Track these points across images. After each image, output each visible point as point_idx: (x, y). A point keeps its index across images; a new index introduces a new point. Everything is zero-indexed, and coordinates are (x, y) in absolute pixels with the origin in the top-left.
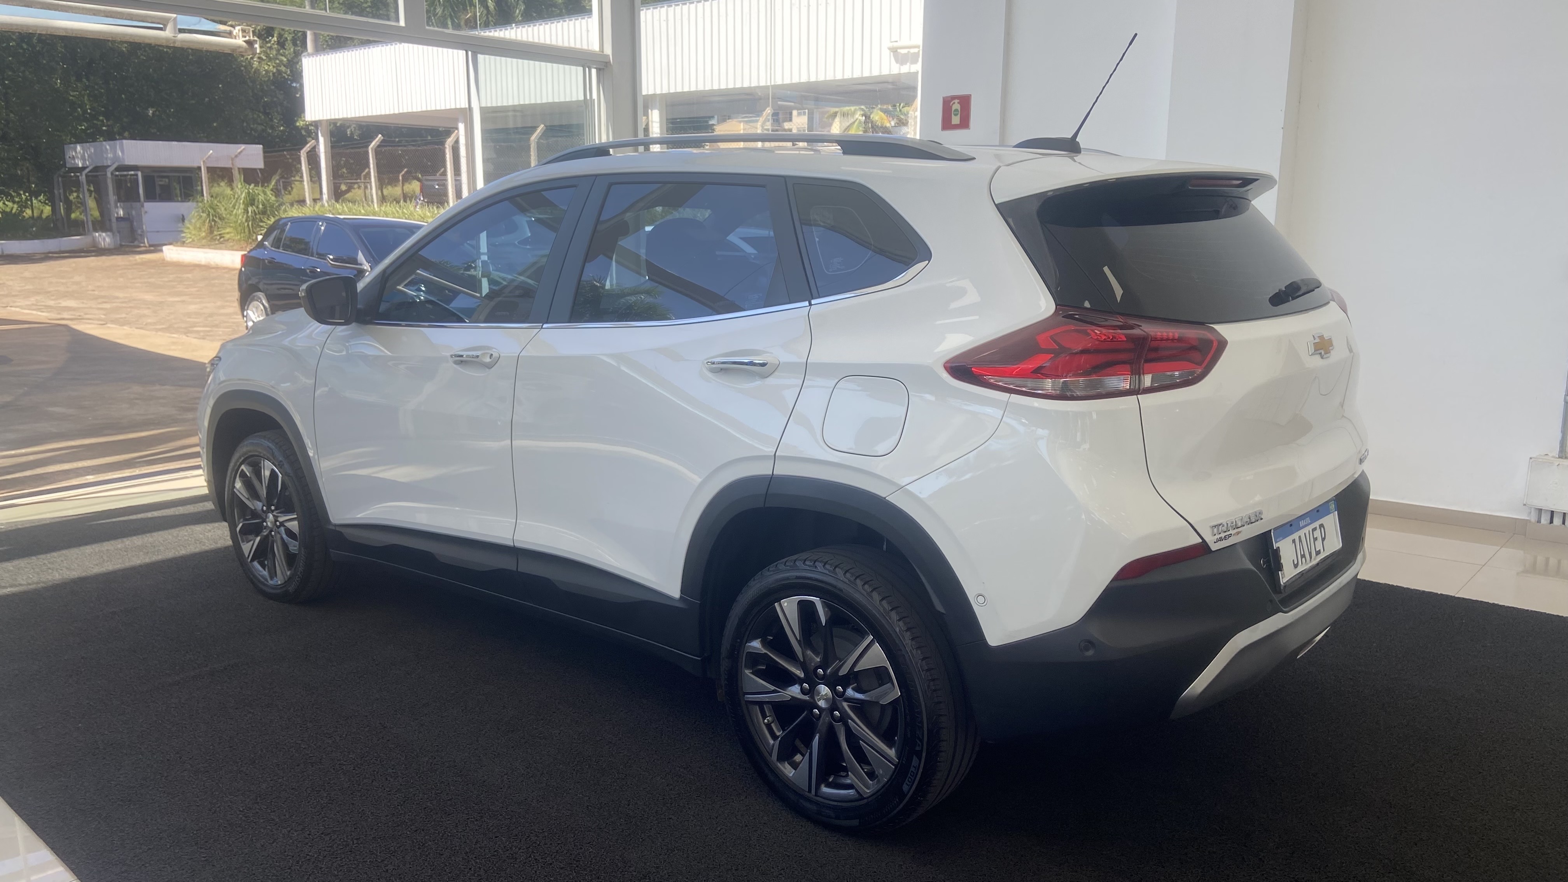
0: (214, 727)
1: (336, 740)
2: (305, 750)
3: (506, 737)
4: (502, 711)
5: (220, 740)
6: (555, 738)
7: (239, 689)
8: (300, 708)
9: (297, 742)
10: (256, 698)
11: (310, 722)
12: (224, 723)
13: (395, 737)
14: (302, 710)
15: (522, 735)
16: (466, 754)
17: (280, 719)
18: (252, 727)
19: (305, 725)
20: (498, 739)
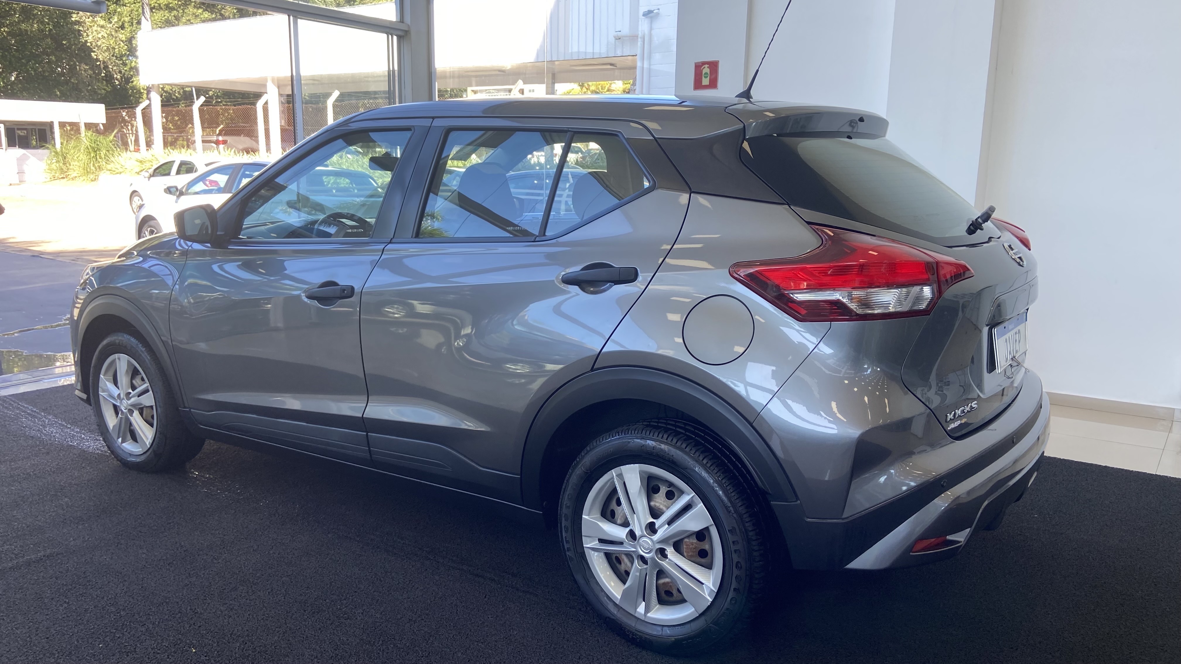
0: (31, 618)
1: (149, 628)
2: (119, 639)
3: (313, 618)
4: (307, 592)
5: (37, 631)
6: (359, 618)
7: (54, 579)
8: (113, 596)
9: (112, 631)
10: (70, 587)
11: (124, 610)
12: (41, 613)
13: (205, 622)
14: (115, 598)
15: (328, 616)
16: (276, 638)
17: (95, 607)
18: (68, 616)
19: (118, 613)
20: (305, 621)
